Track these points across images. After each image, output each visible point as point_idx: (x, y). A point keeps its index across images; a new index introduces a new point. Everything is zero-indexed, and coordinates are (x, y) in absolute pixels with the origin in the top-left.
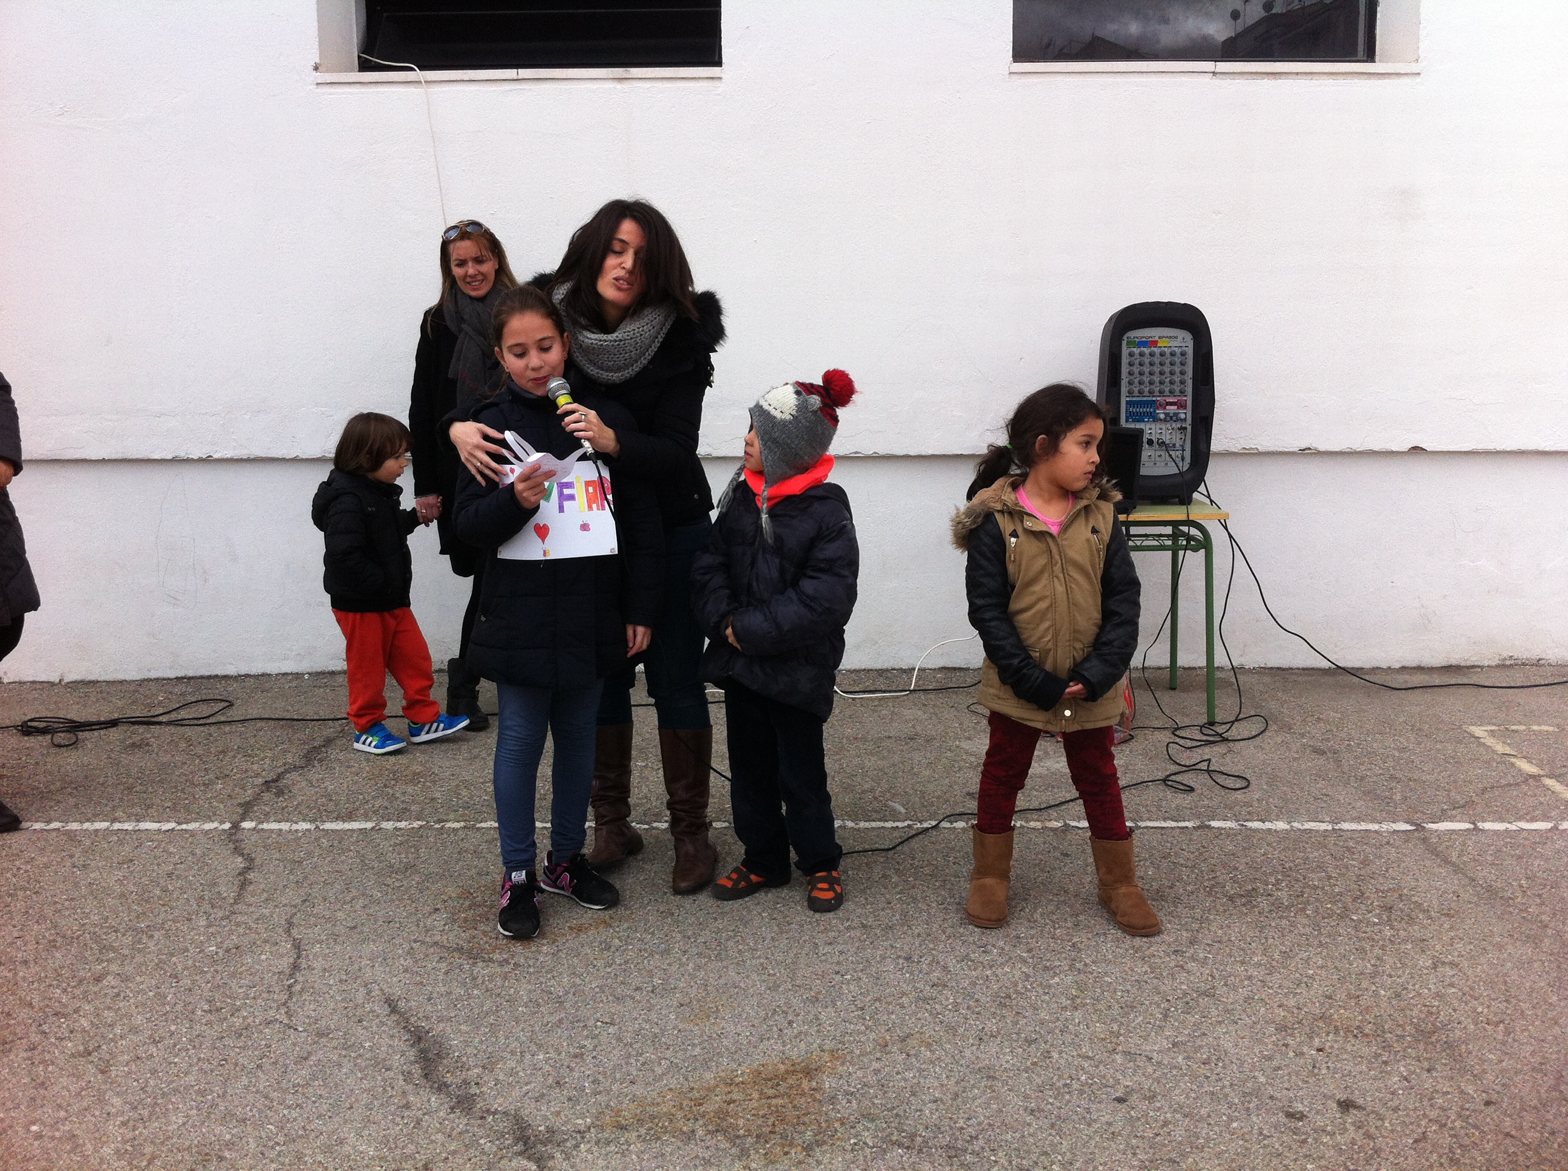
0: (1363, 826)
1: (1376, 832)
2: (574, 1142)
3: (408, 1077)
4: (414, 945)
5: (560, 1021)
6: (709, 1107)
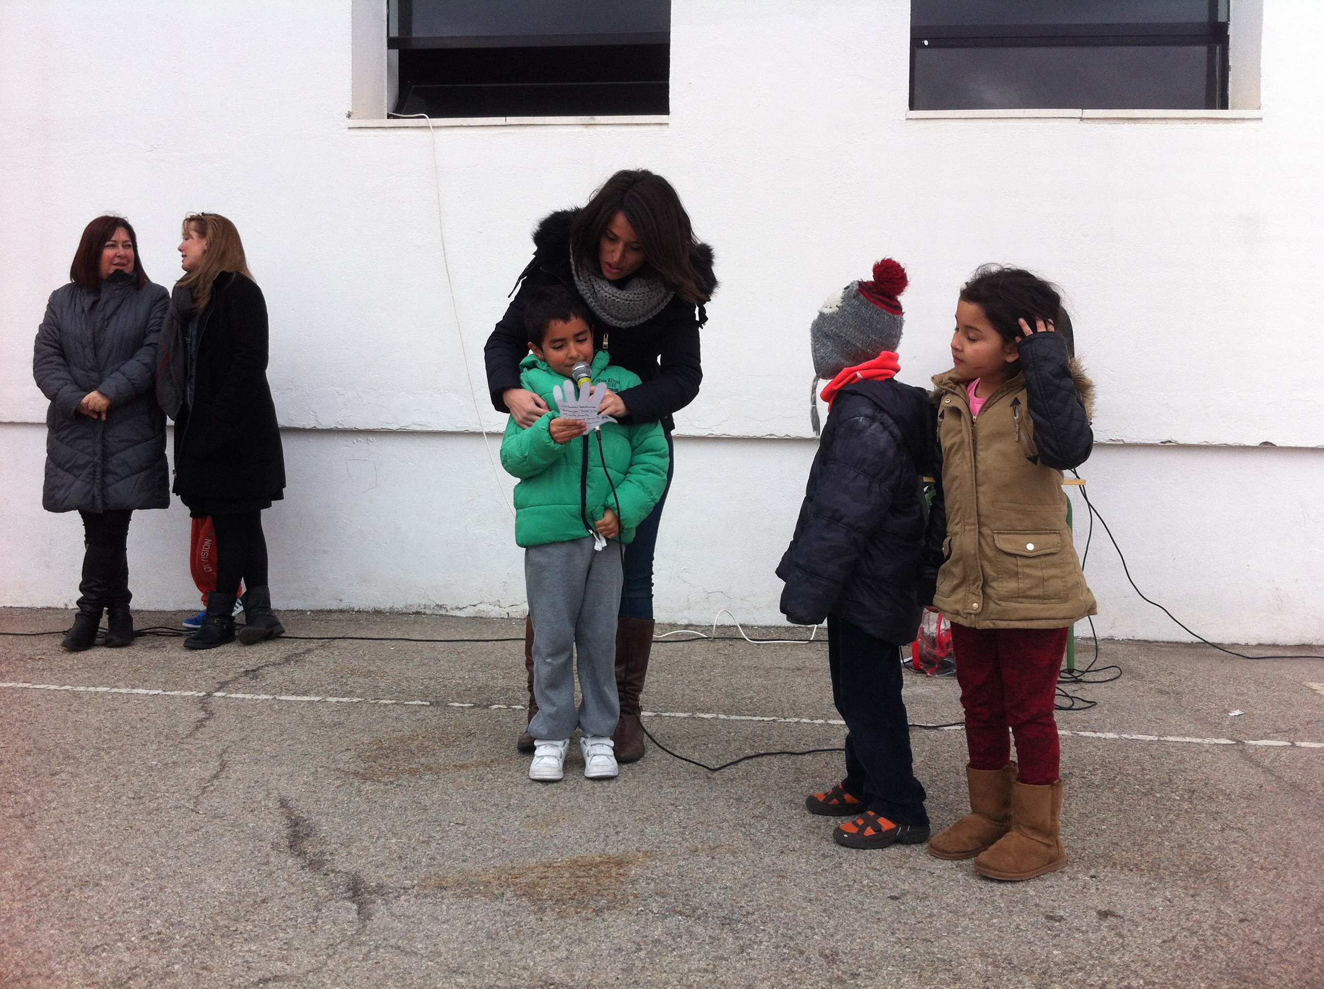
0: (1188, 739)
1: (1198, 743)
2: (396, 894)
3: (275, 846)
4: (319, 769)
5: (420, 821)
6: (523, 880)
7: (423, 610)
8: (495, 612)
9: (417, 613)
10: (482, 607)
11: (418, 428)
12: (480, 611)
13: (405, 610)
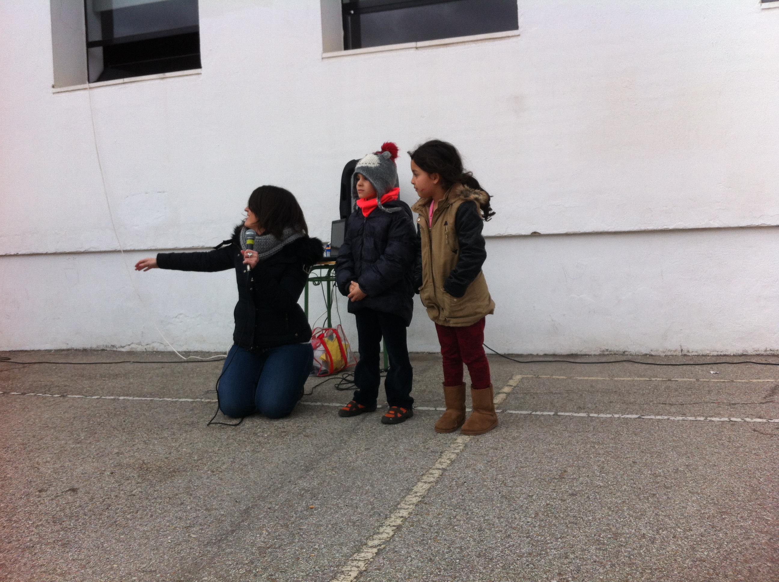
7: (105, 348)
8: (139, 348)
9: (103, 350)
10: (133, 346)
11: (93, 250)
12: (132, 348)
13: (97, 349)
